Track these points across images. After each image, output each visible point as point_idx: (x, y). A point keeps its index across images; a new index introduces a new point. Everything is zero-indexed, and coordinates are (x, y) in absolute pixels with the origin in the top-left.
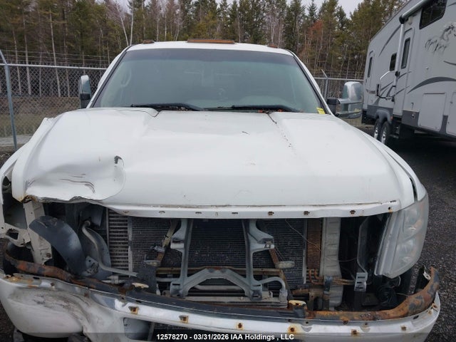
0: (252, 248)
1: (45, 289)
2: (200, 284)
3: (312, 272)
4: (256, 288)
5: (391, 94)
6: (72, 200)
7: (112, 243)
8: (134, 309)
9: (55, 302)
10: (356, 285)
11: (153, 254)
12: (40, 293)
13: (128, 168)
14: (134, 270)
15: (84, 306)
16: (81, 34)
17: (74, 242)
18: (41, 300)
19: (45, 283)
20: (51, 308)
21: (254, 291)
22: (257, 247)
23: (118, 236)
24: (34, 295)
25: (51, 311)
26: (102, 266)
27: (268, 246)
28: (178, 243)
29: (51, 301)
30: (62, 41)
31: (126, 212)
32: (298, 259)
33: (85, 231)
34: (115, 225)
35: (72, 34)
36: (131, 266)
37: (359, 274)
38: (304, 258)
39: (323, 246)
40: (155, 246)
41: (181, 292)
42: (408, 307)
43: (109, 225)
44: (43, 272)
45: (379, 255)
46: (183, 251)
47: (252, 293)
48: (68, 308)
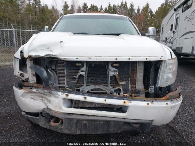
0: (110, 74)
1: (34, 92)
2: (91, 90)
3: (133, 86)
4: (111, 90)
5: (171, 41)
6: (45, 56)
7: (58, 75)
8: (67, 95)
9: (37, 98)
10: (150, 91)
11: (74, 79)
12: (32, 94)
13: (65, 44)
14: (67, 85)
15: (48, 98)
16: (43, 22)
17: (45, 74)
18: (32, 97)
19: (34, 90)
20: (36, 100)
21: (111, 91)
22: (111, 74)
23: (61, 74)
24: (30, 95)
25: (36, 101)
26: (55, 84)
27: (115, 73)
28: (83, 72)
29: (36, 98)
30: (35, 24)
31: (64, 59)
32: (127, 82)
33: (49, 71)
34: (60, 69)
35: (39, 21)
36: (65, 84)
37: (150, 86)
38: (130, 81)
39: (137, 77)
40: (74, 76)
41: (84, 91)
42: (168, 96)
43: (58, 69)
44: (33, 86)
45: (158, 79)
46: (85, 75)
47: (110, 92)
48: (42, 100)
